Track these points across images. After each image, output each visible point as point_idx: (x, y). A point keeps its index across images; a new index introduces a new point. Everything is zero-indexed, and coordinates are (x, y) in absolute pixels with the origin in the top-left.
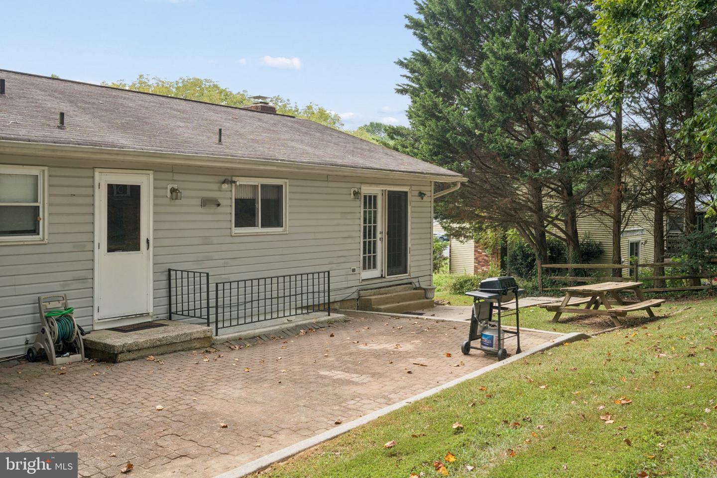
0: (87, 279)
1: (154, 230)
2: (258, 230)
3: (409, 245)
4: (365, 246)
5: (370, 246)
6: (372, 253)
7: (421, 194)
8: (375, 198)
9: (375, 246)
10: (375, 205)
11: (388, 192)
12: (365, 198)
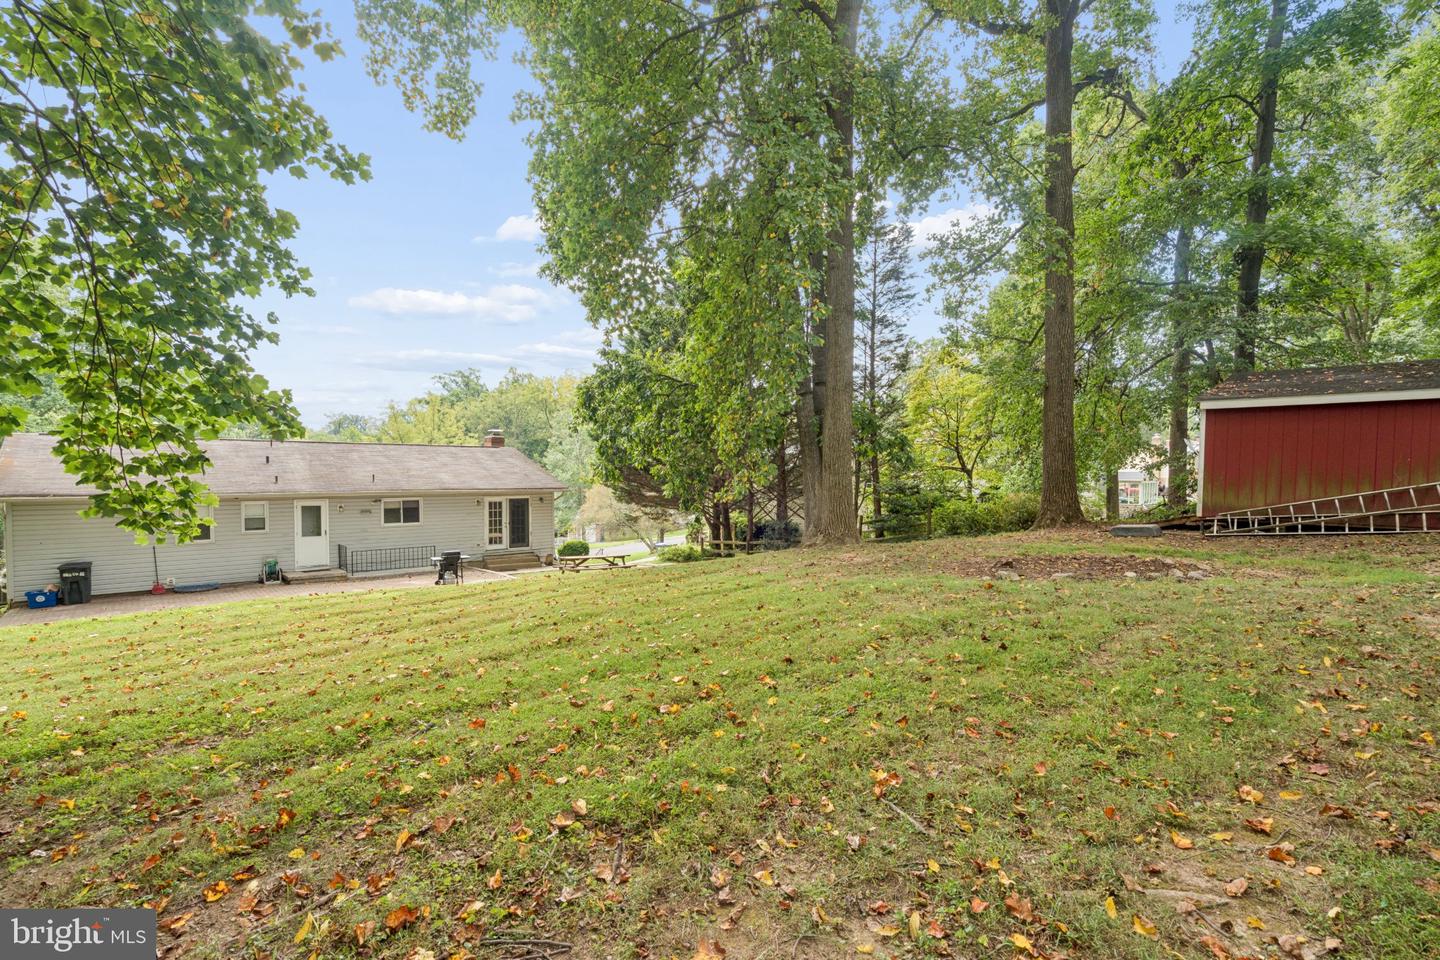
0: (291, 548)
1: (330, 526)
2: (402, 524)
3: (531, 530)
4: (491, 531)
5: (496, 531)
6: (498, 535)
7: (541, 499)
8: (500, 503)
9: (501, 531)
10: (500, 507)
11: (511, 500)
12: (490, 504)
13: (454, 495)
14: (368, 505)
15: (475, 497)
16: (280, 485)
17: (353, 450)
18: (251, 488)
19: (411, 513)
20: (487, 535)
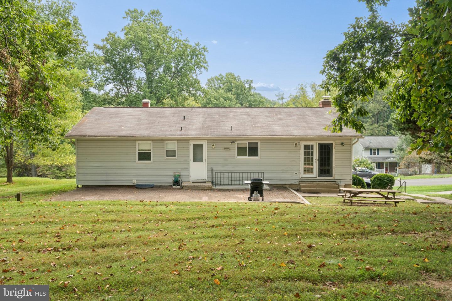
0: (188, 168)
1: (207, 156)
2: (247, 157)
3: (334, 165)
4: (305, 164)
5: (309, 164)
6: (310, 167)
7: (342, 143)
8: (312, 146)
9: (312, 164)
10: (312, 149)
11: (319, 143)
12: (305, 146)
13: (280, 139)
14: (229, 144)
15: (295, 141)
16: (183, 132)
17: (230, 112)
18: (168, 134)
19: (253, 150)
20: (302, 167)
